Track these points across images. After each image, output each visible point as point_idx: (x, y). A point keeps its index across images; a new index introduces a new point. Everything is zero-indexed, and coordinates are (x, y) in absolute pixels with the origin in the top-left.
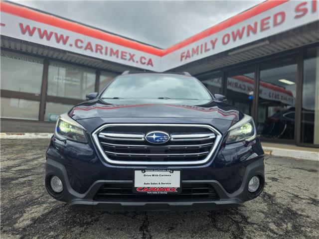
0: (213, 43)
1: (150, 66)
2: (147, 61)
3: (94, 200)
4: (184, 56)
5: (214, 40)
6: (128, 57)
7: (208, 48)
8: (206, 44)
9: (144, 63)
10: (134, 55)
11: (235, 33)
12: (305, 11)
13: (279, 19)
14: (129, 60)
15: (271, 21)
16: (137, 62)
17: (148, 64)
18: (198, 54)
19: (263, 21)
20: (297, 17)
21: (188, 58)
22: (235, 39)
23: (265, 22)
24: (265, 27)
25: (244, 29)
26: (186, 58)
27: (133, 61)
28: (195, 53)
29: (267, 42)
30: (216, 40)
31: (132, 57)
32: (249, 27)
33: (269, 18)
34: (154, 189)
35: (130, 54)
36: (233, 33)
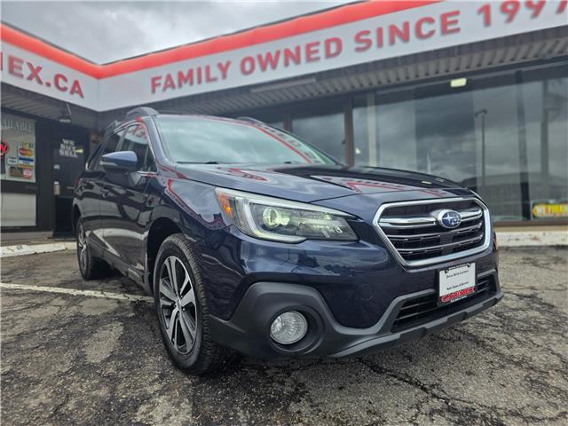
0: (224, 69)
1: (76, 95)
2: (69, 85)
3: (394, 331)
4: (159, 84)
5: (224, 64)
6: (26, 72)
7: (212, 75)
8: (208, 69)
9: (64, 89)
10: (39, 69)
11: (264, 57)
12: (369, 43)
13: (333, 48)
14: (30, 78)
15: (322, 48)
16: (48, 85)
17: (72, 92)
18: (192, 83)
19: (308, 47)
20: (358, 50)
21: (169, 90)
22: (264, 68)
23: (313, 49)
24: (313, 56)
25: (278, 53)
26: (164, 89)
27: (40, 82)
28: (186, 82)
29: (314, 80)
30: (228, 64)
31: (35, 73)
32: (287, 52)
33: (317, 44)
34: (456, 293)
35: (30, 65)
36: (260, 57)
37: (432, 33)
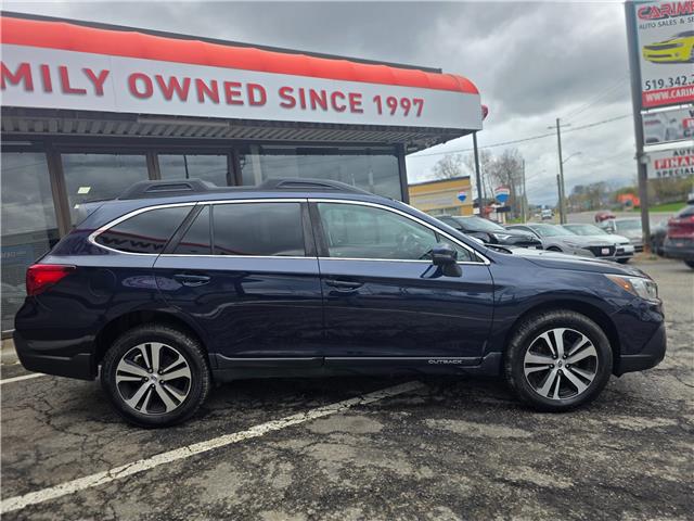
5: (95, 72)
8: (63, 73)
11: (166, 80)
12: (293, 101)
13: (256, 95)
15: (243, 92)
19: (227, 85)
20: (284, 105)
22: (168, 96)
23: (233, 89)
25: (187, 82)
30: (105, 74)
33: (237, 85)
36: (159, 79)
37: (343, 108)
